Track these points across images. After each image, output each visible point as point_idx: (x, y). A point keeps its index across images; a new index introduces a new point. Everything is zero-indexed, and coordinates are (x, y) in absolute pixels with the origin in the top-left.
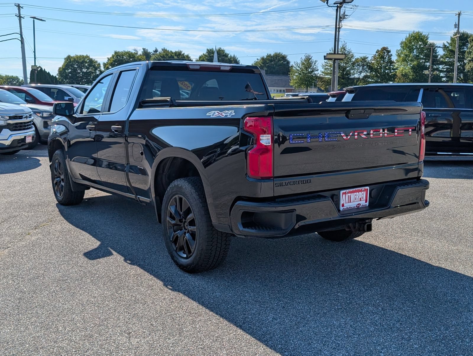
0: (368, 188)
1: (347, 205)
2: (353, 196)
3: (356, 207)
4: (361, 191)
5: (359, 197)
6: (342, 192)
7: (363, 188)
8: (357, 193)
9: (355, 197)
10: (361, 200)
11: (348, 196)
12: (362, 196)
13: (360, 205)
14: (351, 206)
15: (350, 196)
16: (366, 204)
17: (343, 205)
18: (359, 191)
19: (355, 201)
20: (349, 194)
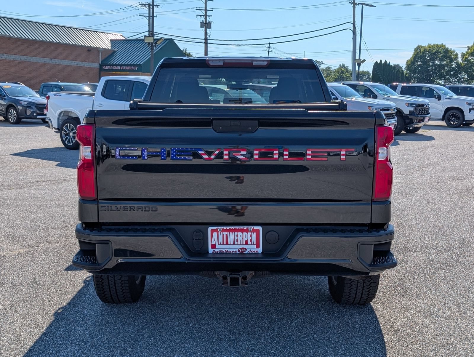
0: (260, 228)
1: (220, 247)
2: (231, 237)
3: (238, 252)
4: (247, 231)
5: (243, 238)
6: (210, 228)
7: (250, 228)
8: (240, 234)
9: (236, 238)
10: (246, 243)
11: (223, 235)
12: (250, 238)
13: (245, 250)
14: (229, 250)
15: (227, 235)
16: (257, 249)
17: (213, 246)
18: (243, 231)
19: (236, 243)
20: (225, 233)
